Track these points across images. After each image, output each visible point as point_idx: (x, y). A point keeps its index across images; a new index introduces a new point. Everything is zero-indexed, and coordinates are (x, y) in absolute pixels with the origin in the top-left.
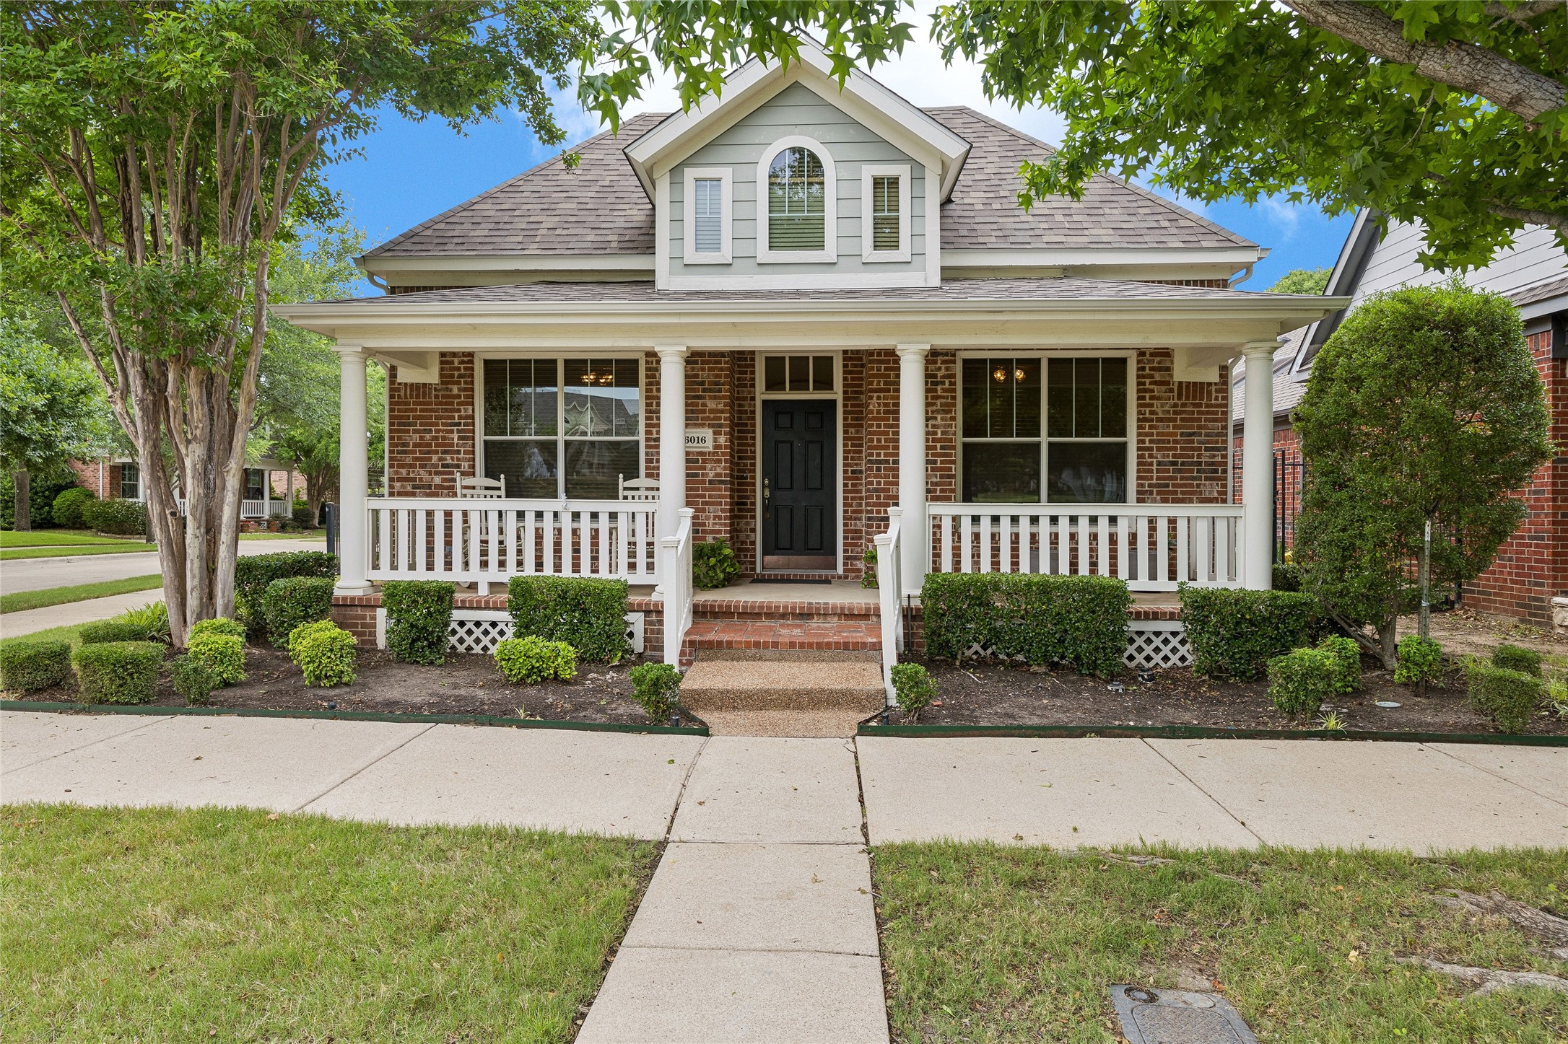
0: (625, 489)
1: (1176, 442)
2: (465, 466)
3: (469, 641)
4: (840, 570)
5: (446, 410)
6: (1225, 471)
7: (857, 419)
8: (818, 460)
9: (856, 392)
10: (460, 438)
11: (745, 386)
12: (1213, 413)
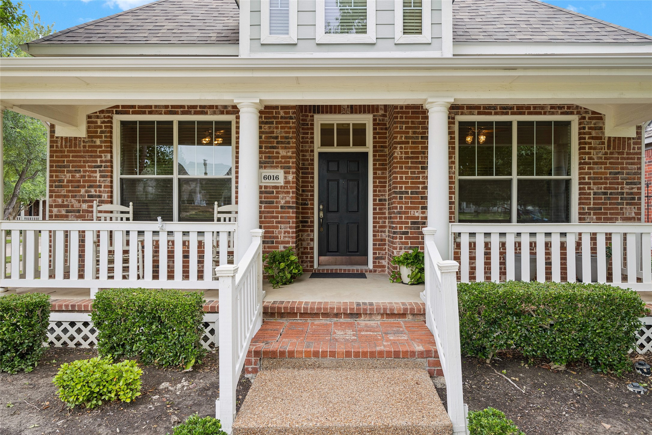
0: (219, 212)
1: (606, 178)
2: (105, 196)
3: (79, 338)
4: (371, 266)
5: (91, 156)
6: (640, 199)
7: (382, 165)
8: (356, 192)
9: (382, 147)
10: (101, 176)
11: (307, 142)
12: (631, 159)
